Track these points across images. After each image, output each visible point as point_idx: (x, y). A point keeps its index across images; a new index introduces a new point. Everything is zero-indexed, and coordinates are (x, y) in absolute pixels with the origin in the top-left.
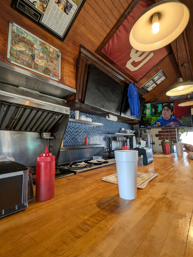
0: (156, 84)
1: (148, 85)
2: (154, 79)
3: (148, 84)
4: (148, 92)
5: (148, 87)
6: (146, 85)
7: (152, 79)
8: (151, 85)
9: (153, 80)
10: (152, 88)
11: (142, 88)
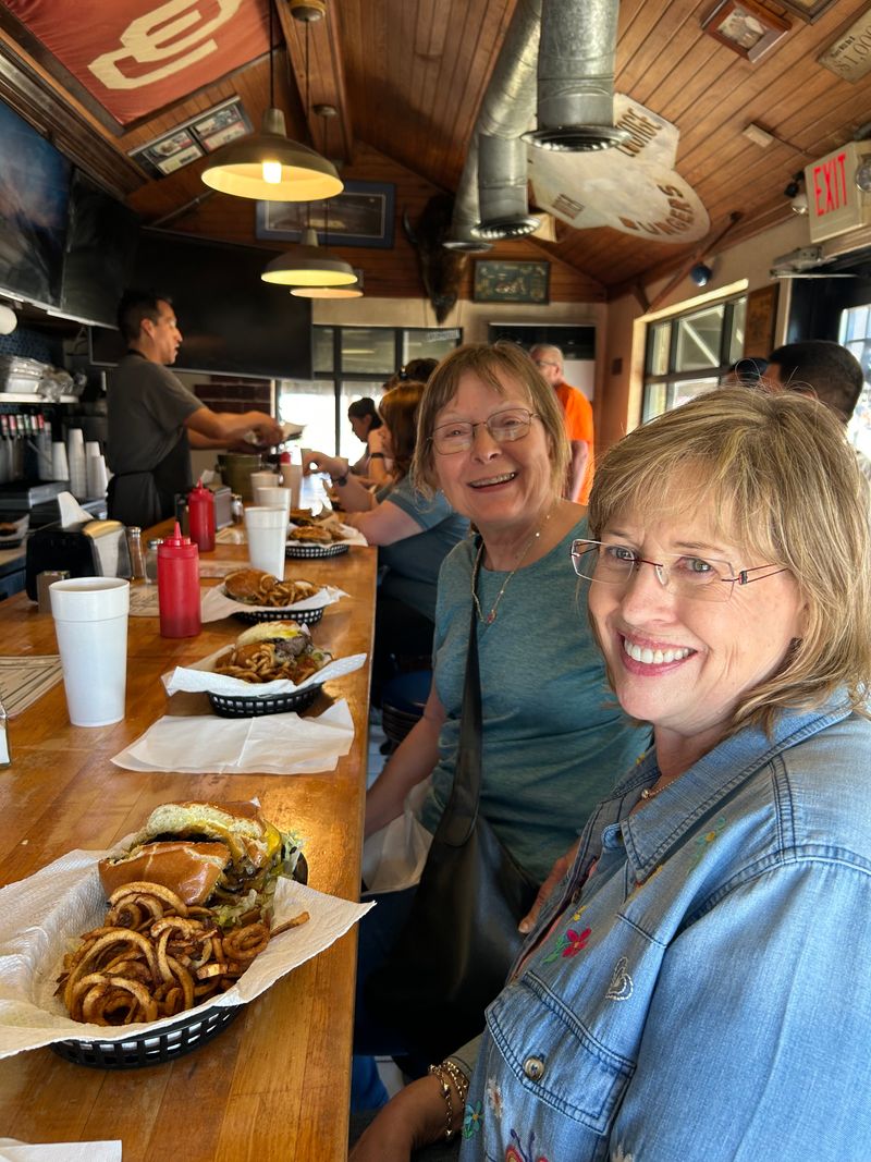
0: (202, 147)
1: (164, 150)
2: (199, 128)
3: (166, 144)
4: (158, 174)
5: (163, 158)
6: (158, 149)
7: (188, 128)
8: (179, 148)
9: (191, 131)
10: (182, 161)
11: (139, 157)
